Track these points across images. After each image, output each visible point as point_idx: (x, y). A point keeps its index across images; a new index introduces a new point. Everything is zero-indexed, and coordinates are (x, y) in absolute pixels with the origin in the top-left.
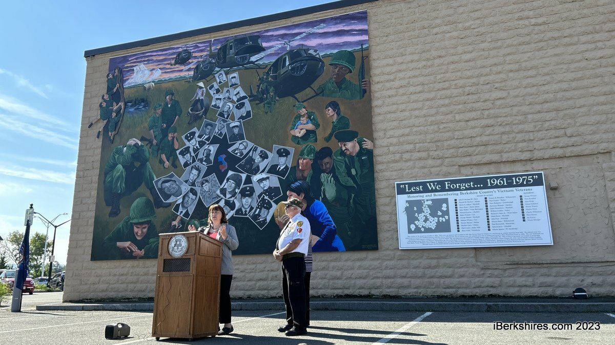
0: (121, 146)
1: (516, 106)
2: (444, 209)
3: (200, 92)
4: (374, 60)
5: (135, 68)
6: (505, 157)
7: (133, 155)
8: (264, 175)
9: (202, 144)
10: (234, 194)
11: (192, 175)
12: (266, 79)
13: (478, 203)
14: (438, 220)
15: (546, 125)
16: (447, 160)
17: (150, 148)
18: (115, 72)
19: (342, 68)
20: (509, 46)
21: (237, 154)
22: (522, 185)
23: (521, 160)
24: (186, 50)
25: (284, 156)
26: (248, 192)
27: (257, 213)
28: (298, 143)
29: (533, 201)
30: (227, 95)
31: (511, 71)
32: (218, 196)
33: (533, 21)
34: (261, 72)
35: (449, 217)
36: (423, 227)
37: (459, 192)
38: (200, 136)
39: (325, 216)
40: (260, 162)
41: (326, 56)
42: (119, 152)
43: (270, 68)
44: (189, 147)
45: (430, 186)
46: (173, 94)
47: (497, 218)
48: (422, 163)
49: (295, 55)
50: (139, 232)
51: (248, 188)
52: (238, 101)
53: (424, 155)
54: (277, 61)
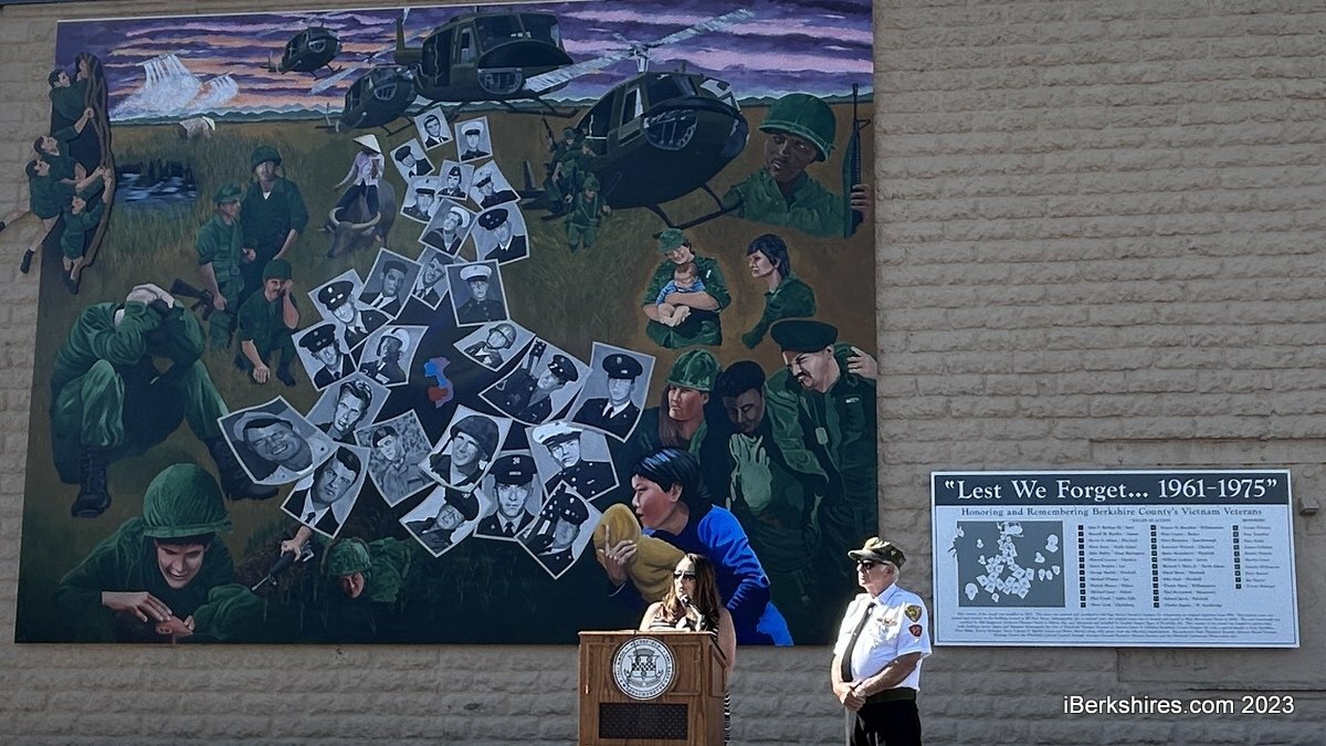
0: (108, 305)
1: (1237, 299)
2: (1052, 547)
3: (366, 169)
4: (885, 132)
5: (147, 66)
6: (1203, 427)
7: (147, 335)
8: (564, 427)
9: (372, 320)
10: (473, 475)
11: (342, 411)
12: (573, 148)
13: (1133, 537)
14: (1036, 574)
15: (1304, 354)
16: (1062, 423)
17: (205, 318)
18: (79, 70)
19: (798, 143)
20: (1230, 143)
21: (482, 358)
22: (1240, 500)
23: (1239, 438)
24: (321, 30)
25: (623, 377)
26: (515, 472)
27: (543, 531)
28: (667, 344)
29: (1260, 541)
30: (453, 181)
31: (1232, 209)
32: (425, 477)
33: (1293, 86)
34: (559, 126)
35: (1062, 570)
36: (996, 590)
37: (1090, 508)
39: (740, 552)
40: (552, 388)
41: (751, 104)
42: (102, 321)
43: (587, 119)
44: (333, 327)
45: (1021, 487)
46: (277, 162)
47: (1177, 576)
48: (998, 426)
49: (665, 88)
50: (176, 566)
51: (517, 461)
52: (486, 204)
53: (1006, 404)
54: (609, 98)
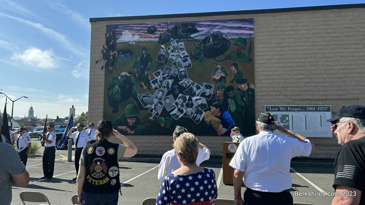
0: (117, 76)
1: (321, 74)
2: (287, 119)
3: (162, 52)
4: (256, 44)
5: (123, 32)
6: (315, 97)
7: (124, 81)
8: (198, 97)
9: (164, 78)
10: (182, 106)
11: (159, 95)
12: (199, 47)
13: (302, 117)
14: (284, 124)
15: (333, 84)
16: (289, 97)
17: (135, 78)
18: (110, 33)
19: (240, 46)
20: (320, 45)
21: (184, 85)
22: (322, 111)
23: (321, 99)
24: (154, 26)
25: (209, 88)
26: (190, 105)
27: (195, 116)
28: (216, 83)
29: (326, 118)
30: (178, 54)
31: (320, 58)
32: (174, 106)
33: (332, 35)
34: (197, 43)
35: (289, 123)
37: (294, 112)
38: (163, 74)
39: (230, 120)
40: (196, 90)
41: (231, 39)
42: (116, 78)
43: (202, 42)
44: (157, 80)
45: (281, 108)
46: (146, 50)
47: (310, 125)
48: (277, 97)
49: (216, 36)
50: (131, 122)
51: (190, 103)
52: (184, 58)
53: (278, 93)
54: (206, 38)
